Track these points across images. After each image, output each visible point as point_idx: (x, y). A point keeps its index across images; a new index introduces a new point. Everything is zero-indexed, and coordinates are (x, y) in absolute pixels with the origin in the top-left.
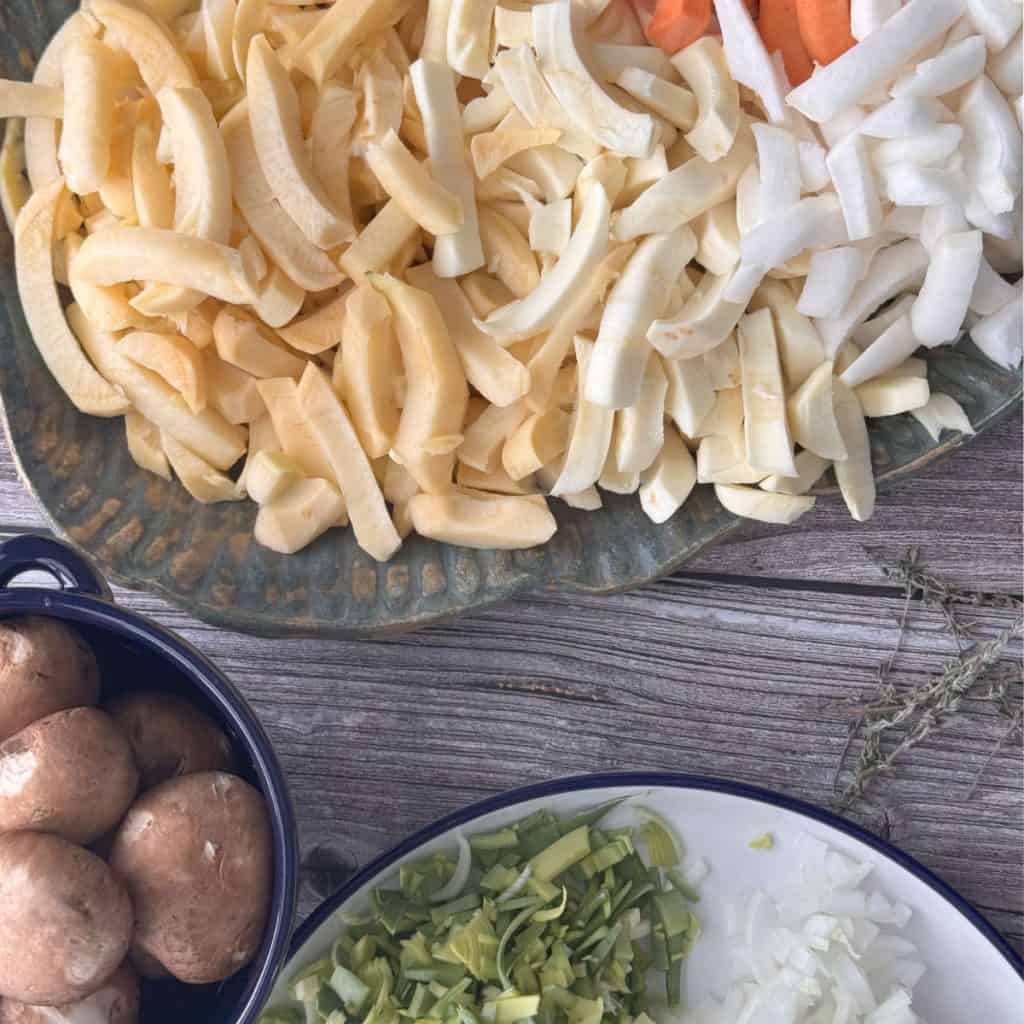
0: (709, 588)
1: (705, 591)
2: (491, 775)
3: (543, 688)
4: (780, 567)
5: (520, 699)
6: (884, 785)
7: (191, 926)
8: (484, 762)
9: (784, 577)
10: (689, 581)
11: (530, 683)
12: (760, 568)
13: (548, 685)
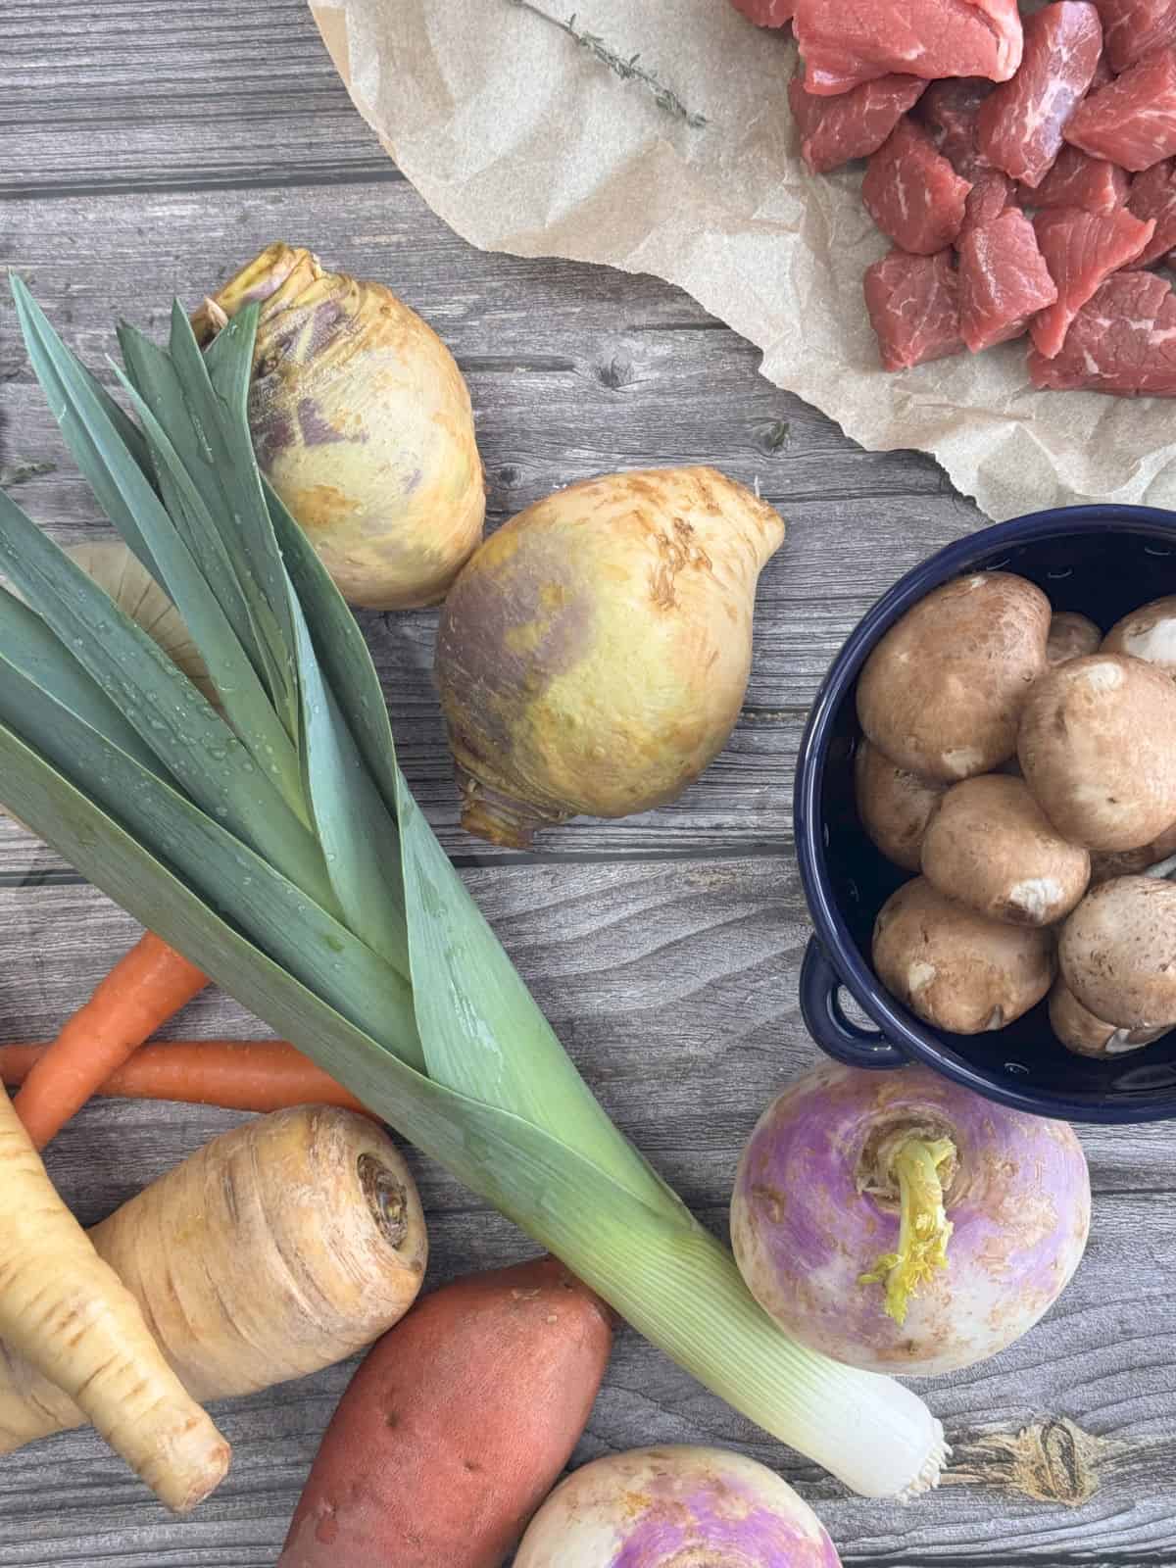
0: (599, 846)
1: (603, 841)
2: (815, 615)
3: (769, 716)
4: (526, 876)
5: (793, 701)
6: (393, 658)
7: (984, 638)
8: (825, 628)
9: (519, 867)
10: (623, 851)
11: (784, 720)
12: (546, 873)
13: (764, 720)
